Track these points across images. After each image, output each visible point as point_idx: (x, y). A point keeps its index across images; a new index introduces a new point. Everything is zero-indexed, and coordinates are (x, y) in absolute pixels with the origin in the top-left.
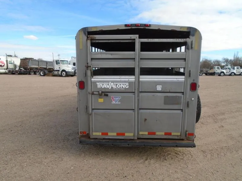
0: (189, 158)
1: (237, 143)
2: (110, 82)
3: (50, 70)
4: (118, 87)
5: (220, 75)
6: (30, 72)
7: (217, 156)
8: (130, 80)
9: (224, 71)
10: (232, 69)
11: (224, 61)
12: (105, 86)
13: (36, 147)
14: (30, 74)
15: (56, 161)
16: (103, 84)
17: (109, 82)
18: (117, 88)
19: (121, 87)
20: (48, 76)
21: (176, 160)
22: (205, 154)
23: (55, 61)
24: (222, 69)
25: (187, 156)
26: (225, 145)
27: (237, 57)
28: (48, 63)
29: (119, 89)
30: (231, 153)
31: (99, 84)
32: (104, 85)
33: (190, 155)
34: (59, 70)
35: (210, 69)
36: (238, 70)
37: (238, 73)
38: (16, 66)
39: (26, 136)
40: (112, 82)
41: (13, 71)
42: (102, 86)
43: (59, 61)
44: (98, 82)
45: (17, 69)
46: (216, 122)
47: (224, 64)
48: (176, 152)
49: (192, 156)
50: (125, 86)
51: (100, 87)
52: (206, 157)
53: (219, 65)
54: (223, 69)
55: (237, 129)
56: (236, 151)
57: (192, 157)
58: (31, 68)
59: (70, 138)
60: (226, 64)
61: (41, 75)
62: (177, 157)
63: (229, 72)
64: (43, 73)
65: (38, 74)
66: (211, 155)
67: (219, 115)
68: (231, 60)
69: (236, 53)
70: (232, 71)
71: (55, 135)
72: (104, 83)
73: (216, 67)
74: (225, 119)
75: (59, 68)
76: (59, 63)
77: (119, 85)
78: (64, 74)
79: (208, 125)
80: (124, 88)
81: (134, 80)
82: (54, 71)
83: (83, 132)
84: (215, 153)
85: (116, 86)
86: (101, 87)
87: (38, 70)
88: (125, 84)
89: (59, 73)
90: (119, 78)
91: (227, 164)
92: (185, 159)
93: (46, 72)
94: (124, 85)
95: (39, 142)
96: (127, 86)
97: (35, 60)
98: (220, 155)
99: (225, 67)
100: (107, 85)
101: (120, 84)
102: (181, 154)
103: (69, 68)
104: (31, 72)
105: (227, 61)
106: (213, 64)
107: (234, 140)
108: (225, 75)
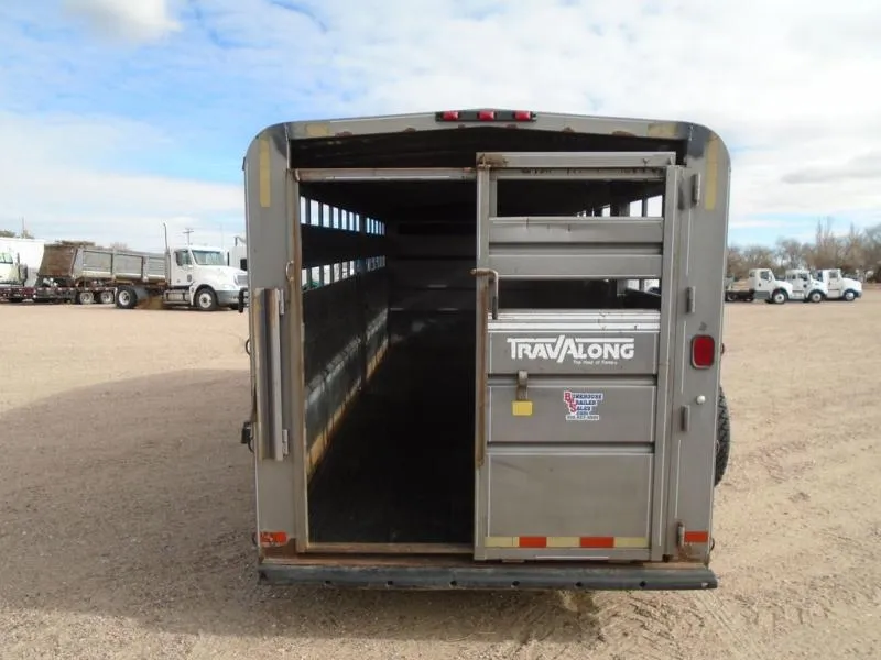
0: (690, 630)
1: (867, 561)
2: (562, 338)
3: (154, 287)
4: (593, 356)
5: (771, 301)
6: (79, 293)
7: (796, 620)
8: (639, 326)
9: (788, 286)
10: (812, 280)
11: (784, 249)
12: (541, 351)
13: (86, 596)
14: (78, 302)
15: (163, 654)
16: (533, 345)
17: (557, 336)
18: (589, 359)
19: (606, 356)
20: (147, 307)
21: (640, 641)
22: (749, 612)
23: (172, 253)
24: (777, 278)
25: (683, 622)
26: (820, 573)
27: (826, 234)
28: (147, 261)
29: (598, 363)
30: (848, 603)
31: (517, 344)
32: (537, 347)
33: (694, 618)
34: (187, 288)
35: (736, 279)
36: (834, 281)
37: (836, 294)
38: (26, 270)
39: (49, 551)
40: (568, 336)
41: (14, 291)
42: (528, 352)
43: (187, 251)
44: (514, 336)
45: (31, 282)
46: (778, 480)
47: (785, 262)
48: (638, 604)
49: (701, 619)
50: (623, 351)
51: (520, 357)
52: (756, 622)
53: (766, 265)
54: (783, 279)
55: (859, 506)
56: (867, 596)
57: (702, 626)
58: (82, 278)
59: (223, 555)
60: (790, 260)
61: (120, 306)
62: (643, 626)
63: (802, 288)
64: (127, 298)
65: (109, 300)
66: (774, 614)
67: (785, 451)
68: (806, 247)
69: (824, 224)
70: (814, 284)
71: (163, 545)
72: (538, 340)
73: (758, 271)
74: (809, 465)
75: (189, 278)
76: (188, 261)
77: (599, 348)
78: (205, 300)
79: (749, 490)
80: (614, 360)
81: (657, 326)
82: (171, 289)
83: (272, 535)
84: (787, 607)
85: (585, 351)
86: (525, 355)
87: (108, 285)
88: (621, 345)
89: (186, 297)
90: (599, 321)
91: (839, 654)
92: (674, 633)
93: (140, 293)
94: (617, 346)
95: (98, 576)
96: (627, 352)
97: (100, 248)
98: (808, 612)
99: (788, 272)
100: (549, 347)
101: (602, 345)
102: (658, 614)
103: (227, 279)
104: (82, 295)
105: (792, 250)
106: (746, 259)
107: (854, 551)
108: (788, 300)
